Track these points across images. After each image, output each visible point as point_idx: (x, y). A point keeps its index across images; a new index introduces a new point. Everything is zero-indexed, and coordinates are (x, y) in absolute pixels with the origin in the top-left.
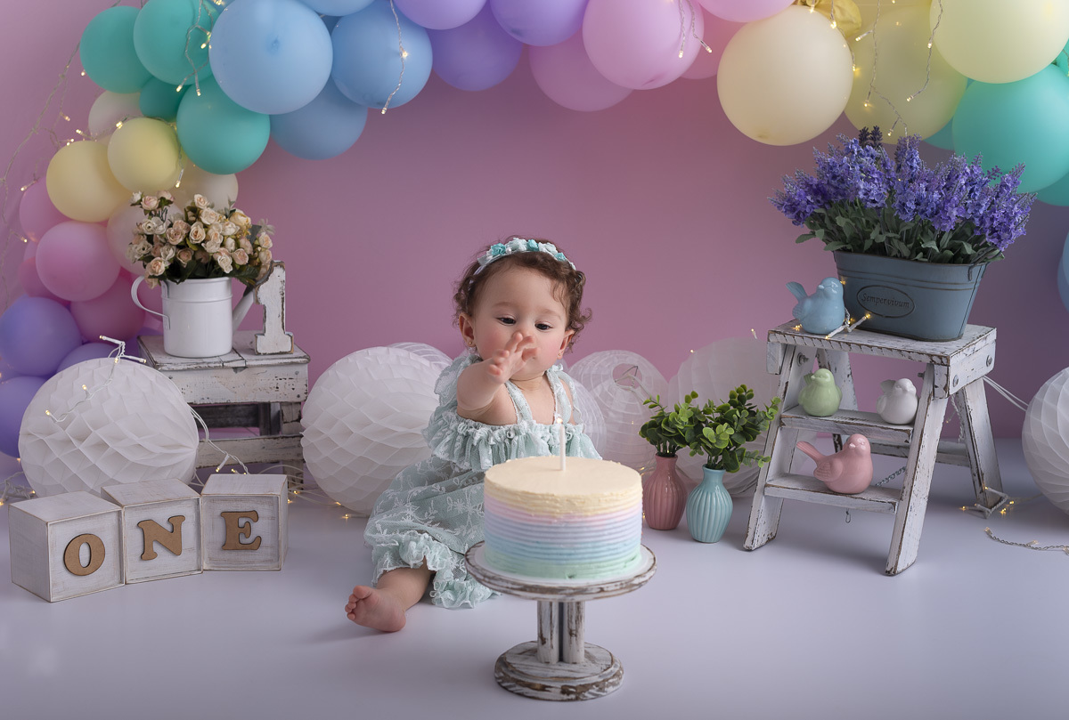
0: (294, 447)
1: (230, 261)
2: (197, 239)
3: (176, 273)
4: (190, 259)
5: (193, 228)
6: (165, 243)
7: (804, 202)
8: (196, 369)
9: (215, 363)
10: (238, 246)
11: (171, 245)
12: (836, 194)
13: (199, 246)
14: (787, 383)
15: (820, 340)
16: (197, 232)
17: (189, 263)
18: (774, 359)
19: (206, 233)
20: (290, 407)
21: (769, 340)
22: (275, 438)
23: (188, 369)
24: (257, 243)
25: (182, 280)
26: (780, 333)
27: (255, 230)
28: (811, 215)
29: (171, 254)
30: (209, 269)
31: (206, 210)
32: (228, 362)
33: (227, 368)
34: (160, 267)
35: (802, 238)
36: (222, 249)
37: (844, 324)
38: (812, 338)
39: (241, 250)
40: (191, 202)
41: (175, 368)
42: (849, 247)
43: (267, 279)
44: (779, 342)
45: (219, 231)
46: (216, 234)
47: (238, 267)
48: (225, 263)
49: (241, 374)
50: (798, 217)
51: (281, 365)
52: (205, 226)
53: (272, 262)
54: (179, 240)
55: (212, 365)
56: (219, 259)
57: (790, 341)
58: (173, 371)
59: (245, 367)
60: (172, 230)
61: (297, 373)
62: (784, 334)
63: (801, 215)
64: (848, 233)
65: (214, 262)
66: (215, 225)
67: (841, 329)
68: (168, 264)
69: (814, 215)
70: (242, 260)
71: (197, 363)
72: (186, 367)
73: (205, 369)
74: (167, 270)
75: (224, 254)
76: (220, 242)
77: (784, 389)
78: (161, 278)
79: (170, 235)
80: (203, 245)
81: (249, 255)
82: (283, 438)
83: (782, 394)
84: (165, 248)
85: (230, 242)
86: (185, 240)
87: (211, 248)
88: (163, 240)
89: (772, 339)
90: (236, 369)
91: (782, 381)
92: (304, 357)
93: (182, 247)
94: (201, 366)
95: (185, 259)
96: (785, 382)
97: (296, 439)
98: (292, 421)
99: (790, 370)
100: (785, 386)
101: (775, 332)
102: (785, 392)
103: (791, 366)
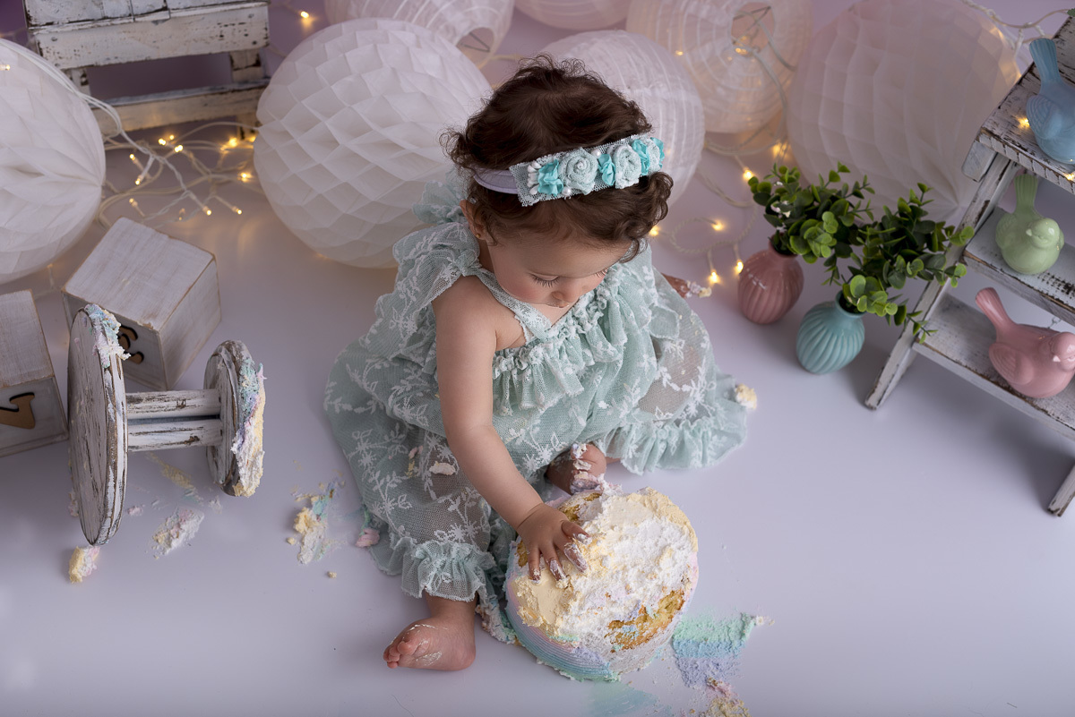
0: (251, 100)
14: (987, 202)
18: (978, 163)
20: (244, 54)
21: (977, 139)
26: (998, 138)
44: (992, 148)
62: (1005, 144)
77: (980, 209)
83: (976, 216)
89: (984, 140)
91: (980, 195)
96: (986, 199)
97: (253, 91)
98: (247, 67)
99: (997, 184)
100: (982, 205)
101: (991, 133)
102: (980, 215)
103: (1000, 179)
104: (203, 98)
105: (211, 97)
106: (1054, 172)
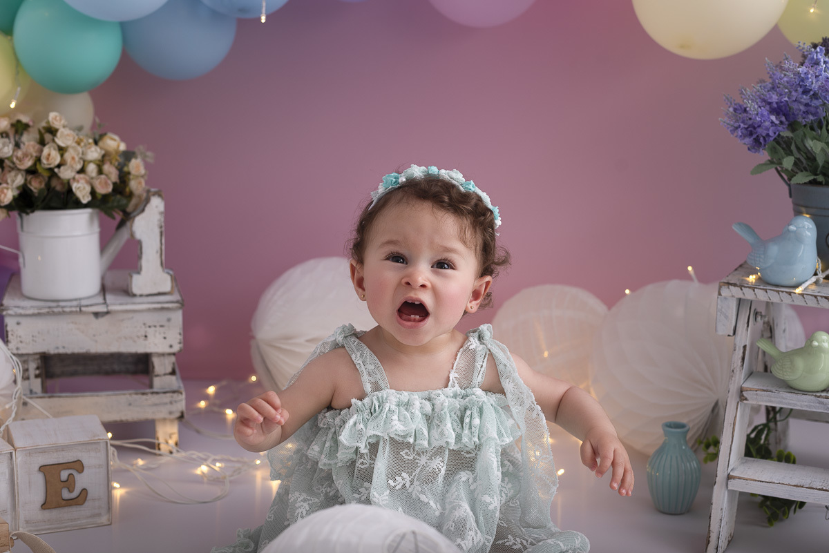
0: (166, 404)
1: (88, 189)
2: (50, 162)
3: (26, 202)
4: (43, 186)
5: (46, 150)
6: (14, 168)
7: (767, 124)
8: (48, 314)
9: (71, 307)
10: (100, 172)
11: (19, 170)
12: (807, 113)
13: (51, 170)
14: (745, 347)
15: (790, 294)
16: (51, 156)
17: (41, 191)
18: (726, 317)
19: (62, 156)
20: (162, 358)
21: (720, 294)
22: (143, 394)
23: (39, 315)
24: (126, 169)
25: (33, 212)
26: (735, 285)
27: (128, 156)
28: (775, 139)
29: (20, 180)
30: (64, 199)
31: (61, 130)
32: (87, 306)
33: (85, 313)
34: (5, 195)
35: (760, 168)
36: (82, 176)
37: (816, 274)
38: (778, 292)
39: (103, 176)
40: (46, 120)
41: (22, 312)
42: (820, 178)
43: (143, 210)
44: (733, 296)
45: (78, 155)
46: (73, 158)
47: (99, 197)
48: (82, 191)
49: (103, 321)
50: (757, 141)
51: (149, 310)
52: (62, 150)
53: (148, 191)
54: (28, 163)
55: (67, 310)
56: (74, 186)
57: (748, 294)
58: (21, 315)
59: (108, 313)
60: (20, 153)
61: (169, 320)
62: (741, 287)
63: (761, 140)
64: (820, 161)
65: (70, 191)
66: (73, 148)
67: (814, 279)
68: (16, 193)
69: (778, 140)
70: (104, 188)
71: (50, 307)
72: (36, 311)
73: (59, 314)
74: (15, 199)
75: (82, 181)
76: (79, 167)
77: (741, 354)
78: (9, 208)
79: (17, 158)
80: (56, 170)
81: (115, 184)
82: (152, 393)
83: (740, 360)
84: (13, 173)
85: (92, 168)
86: (35, 164)
87: (66, 174)
88: (11, 165)
89: (725, 292)
90: (96, 315)
91: (738, 343)
92: (177, 302)
93: (32, 172)
94: (54, 309)
95: (36, 186)
96: (743, 345)
97: (168, 395)
98: (165, 374)
99: (747, 330)
100: (742, 351)
101: (729, 284)
102: (743, 359)
103: (748, 326)
104: (128, 396)
105: (135, 396)
106: (786, 292)
